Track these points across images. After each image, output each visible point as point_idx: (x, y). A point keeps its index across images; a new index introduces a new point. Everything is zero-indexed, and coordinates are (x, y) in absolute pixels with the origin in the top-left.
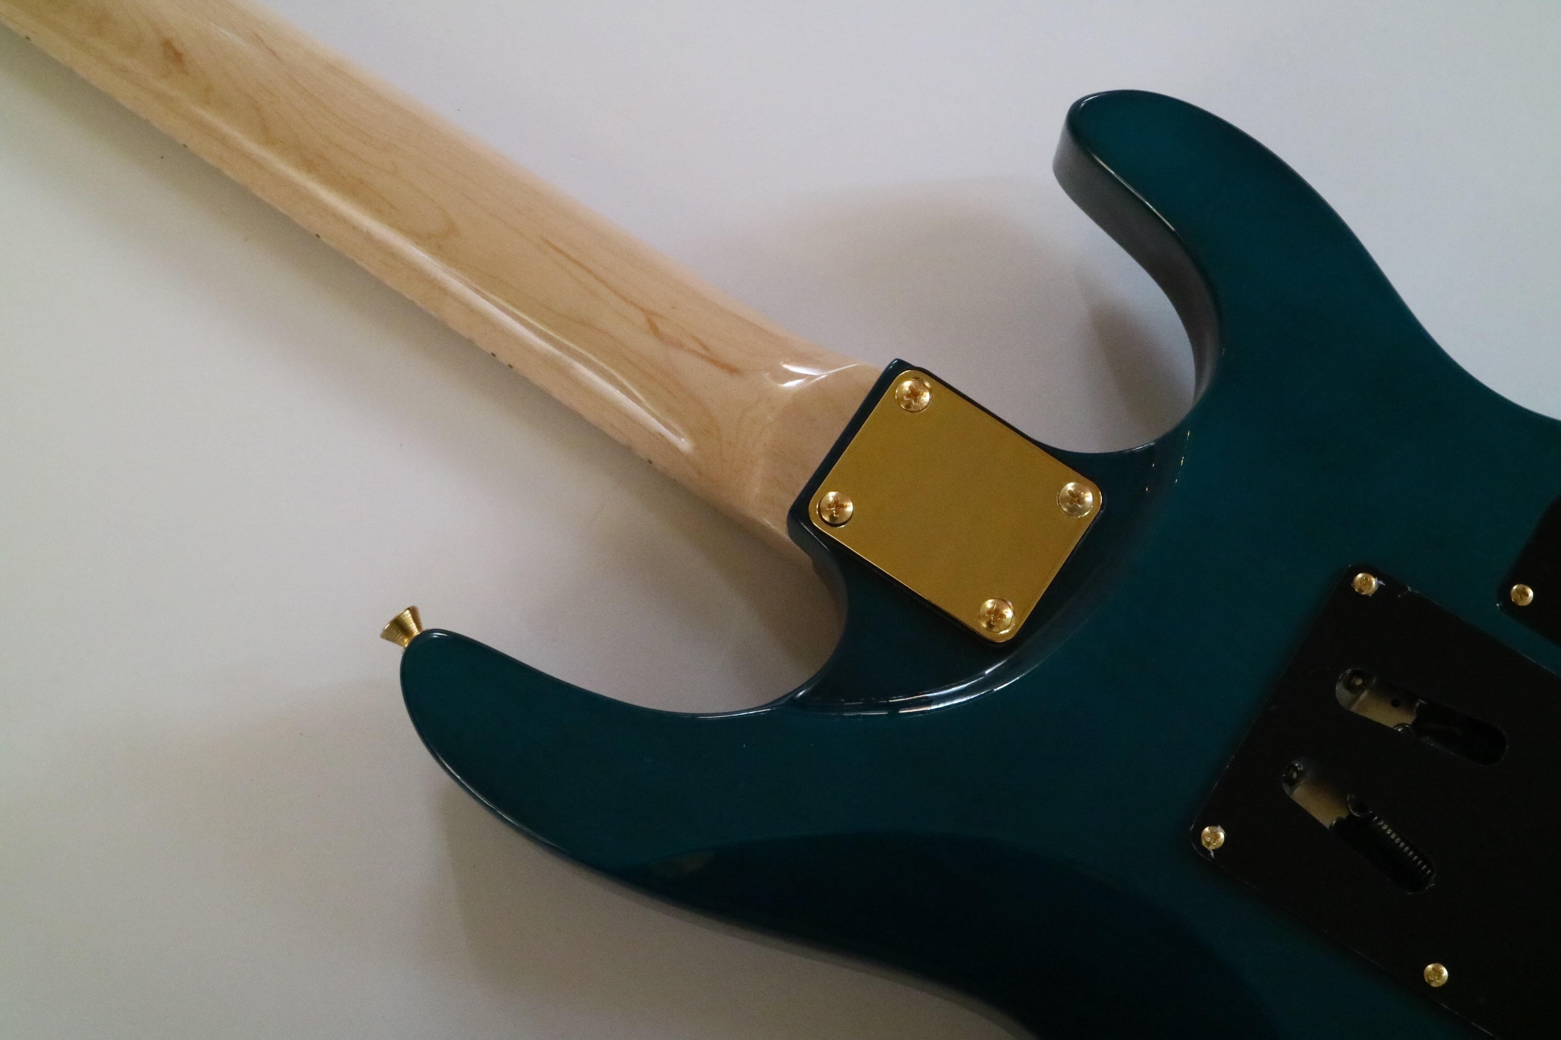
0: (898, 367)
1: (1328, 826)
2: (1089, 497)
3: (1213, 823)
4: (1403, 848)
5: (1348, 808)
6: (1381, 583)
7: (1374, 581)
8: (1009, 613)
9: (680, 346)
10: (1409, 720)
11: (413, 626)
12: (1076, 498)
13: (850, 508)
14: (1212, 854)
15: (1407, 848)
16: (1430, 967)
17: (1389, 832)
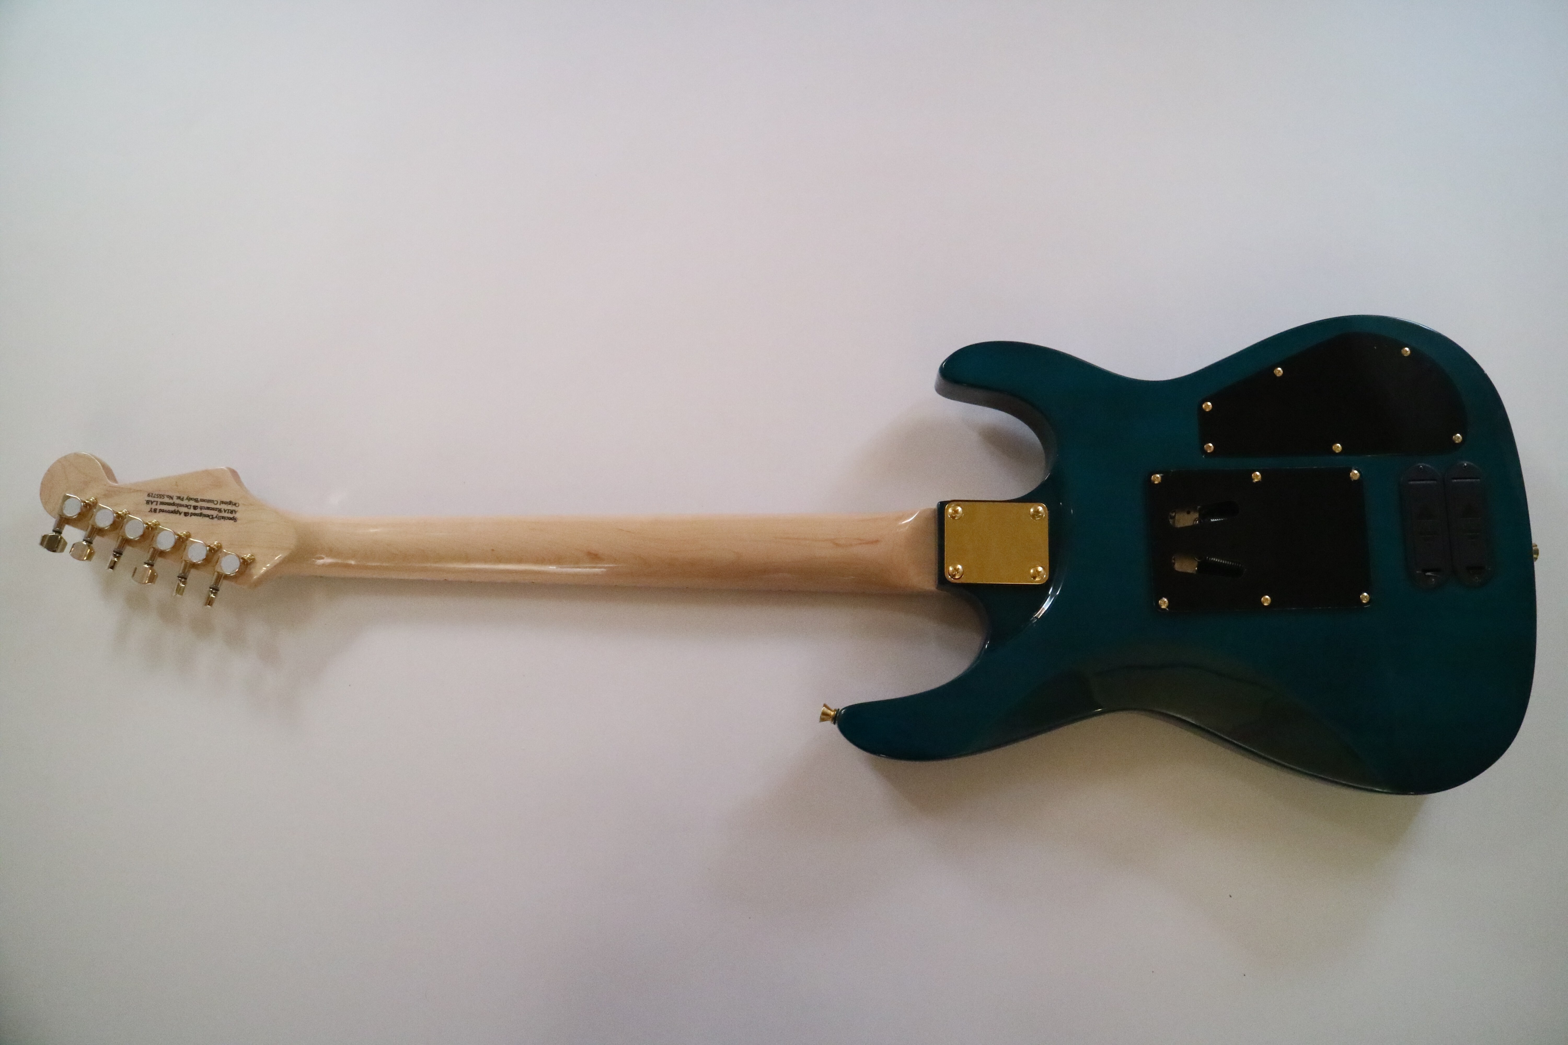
0: (942, 506)
1: (1195, 572)
2: (1040, 509)
3: (1161, 598)
4: (1234, 565)
5: (1196, 560)
6: (1161, 475)
7: (1158, 476)
8: (1040, 569)
9: (851, 545)
10: (1196, 515)
11: (829, 712)
12: (1037, 512)
13: (959, 567)
14: (1167, 609)
15: (1231, 563)
16: (1262, 599)
17: (1223, 562)
